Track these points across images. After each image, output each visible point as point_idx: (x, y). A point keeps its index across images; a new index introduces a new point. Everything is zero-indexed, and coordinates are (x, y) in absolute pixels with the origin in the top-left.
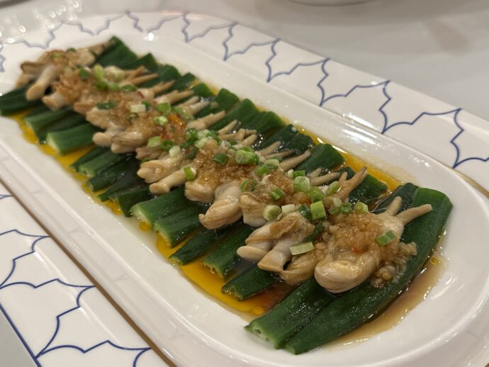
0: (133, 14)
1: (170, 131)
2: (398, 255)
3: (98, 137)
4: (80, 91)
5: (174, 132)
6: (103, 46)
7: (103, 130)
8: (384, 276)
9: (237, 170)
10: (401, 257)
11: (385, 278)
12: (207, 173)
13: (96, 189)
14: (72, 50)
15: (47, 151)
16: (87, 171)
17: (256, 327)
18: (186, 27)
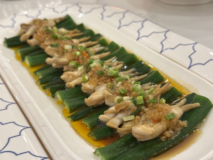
0: (80, 5)
1: (81, 59)
2: (176, 126)
3: (48, 60)
4: (44, 38)
5: (83, 60)
6: (61, 19)
7: (51, 57)
8: (167, 135)
9: (108, 79)
10: (178, 127)
11: (167, 136)
12: (93, 79)
13: (42, 84)
14: (46, 20)
15: (24, 65)
16: (40, 75)
17: (98, 152)
18: (103, 12)
